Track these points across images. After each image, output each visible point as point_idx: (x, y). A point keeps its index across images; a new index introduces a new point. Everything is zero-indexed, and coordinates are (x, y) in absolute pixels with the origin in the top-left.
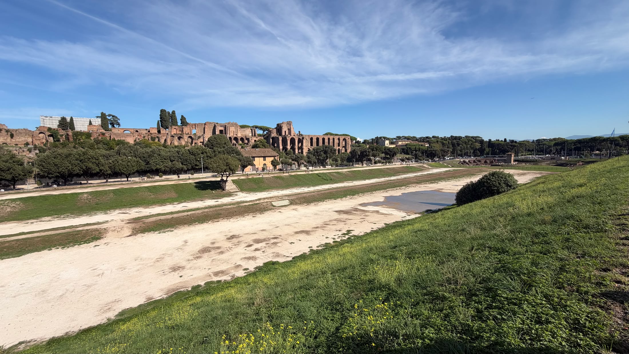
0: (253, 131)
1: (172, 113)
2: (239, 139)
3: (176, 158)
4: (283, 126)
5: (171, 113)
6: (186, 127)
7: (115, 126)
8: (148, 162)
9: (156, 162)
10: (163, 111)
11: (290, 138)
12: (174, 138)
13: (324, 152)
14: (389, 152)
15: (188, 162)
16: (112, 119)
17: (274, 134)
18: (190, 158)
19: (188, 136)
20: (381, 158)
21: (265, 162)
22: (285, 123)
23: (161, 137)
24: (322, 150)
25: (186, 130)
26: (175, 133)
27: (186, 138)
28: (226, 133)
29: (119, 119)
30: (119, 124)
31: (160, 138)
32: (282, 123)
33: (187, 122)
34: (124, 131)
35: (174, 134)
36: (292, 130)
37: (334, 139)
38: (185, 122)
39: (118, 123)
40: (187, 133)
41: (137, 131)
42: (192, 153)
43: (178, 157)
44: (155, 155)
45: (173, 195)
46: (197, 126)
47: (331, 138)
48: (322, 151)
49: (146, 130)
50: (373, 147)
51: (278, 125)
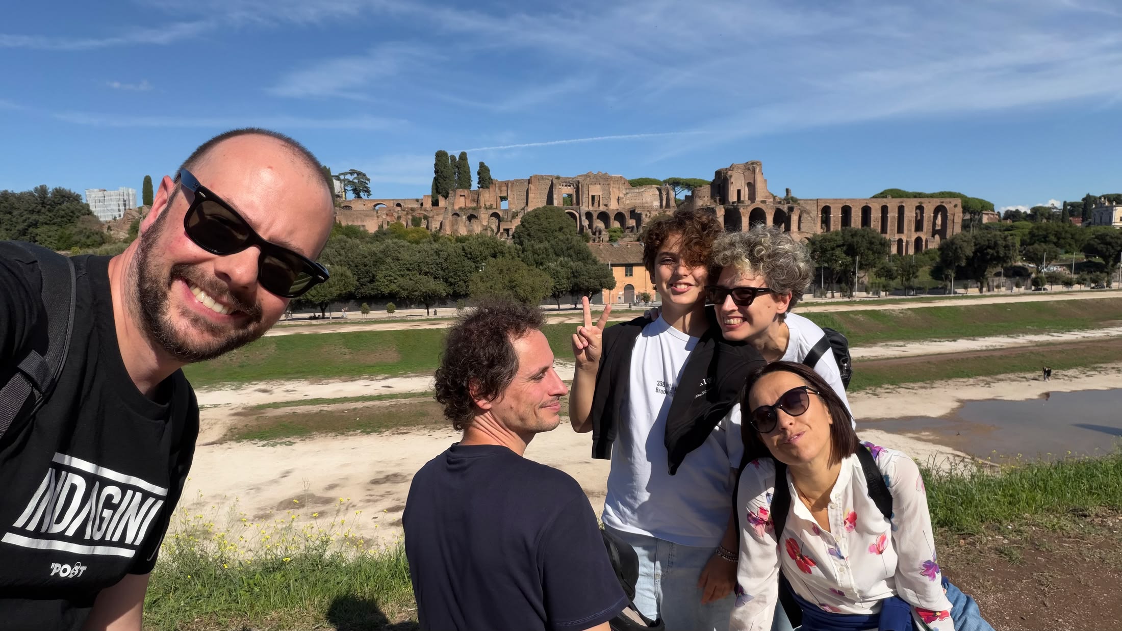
0: (664, 193)
1: (460, 157)
2: (612, 217)
3: (433, 266)
4: (731, 176)
5: (457, 160)
6: (486, 190)
7: (362, 194)
8: (374, 276)
9: (390, 276)
10: (441, 156)
11: (750, 209)
12: (459, 218)
13: (845, 248)
14: (1101, 247)
15: (459, 276)
16: (356, 181)
17: (704, 200)
18: (463, 267)
19: (491, 212)
20: (1069, 267)
21: (629, 280)
22: (738, 168)
23: (433, 217)
24: (841, 243)
25: (488, 197)
26: (463, 205)
27: (484, 216)
28: (578, 203)
29: (369, 180)
30: (367, 191)
31: (430, 220)
32: (728, 166)
33: (492, 178)
34: (375, 206)
35: (460, 208)
36: (759, 186)
37: (901, 210)
38: (487, 178)
39: (366, 187)
40: (488, 204)
41: (399, 205)
42: (471, 254)
43: (437, 264)
44: (389, 260)
45: (392, 356)
46: (512, 186)
47: (893, 205)
48: (838, 246)
49: (417, 200)
50: (1046, 230)
51: (718, 173)
